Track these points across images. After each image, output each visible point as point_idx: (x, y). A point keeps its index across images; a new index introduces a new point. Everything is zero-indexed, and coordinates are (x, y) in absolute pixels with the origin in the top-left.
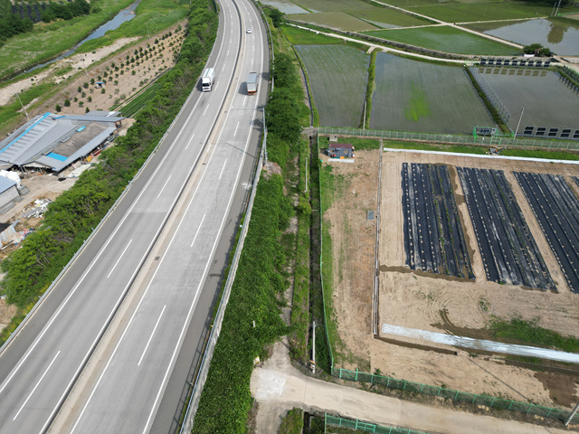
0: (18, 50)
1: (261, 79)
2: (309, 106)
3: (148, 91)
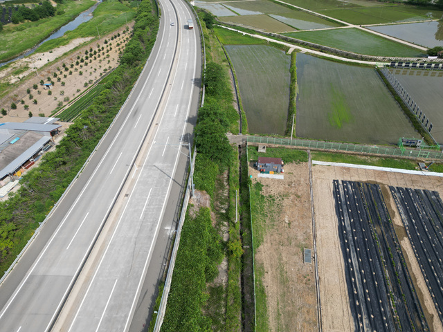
1: (193, 85)
2: (238, 110)
3: (91, 92)
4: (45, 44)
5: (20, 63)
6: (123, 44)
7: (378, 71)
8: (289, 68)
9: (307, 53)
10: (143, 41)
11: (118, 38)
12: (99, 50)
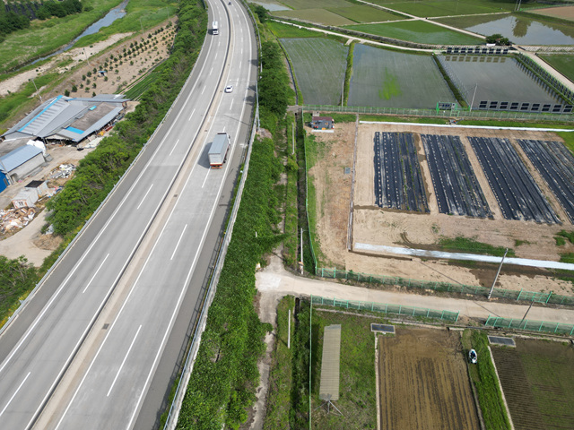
0: (19, 45)
2: (294, 89)
3: (147, 78)
6: (170, 38)
8: (346, 57)
11: (162, 32)
12: (145, 44)
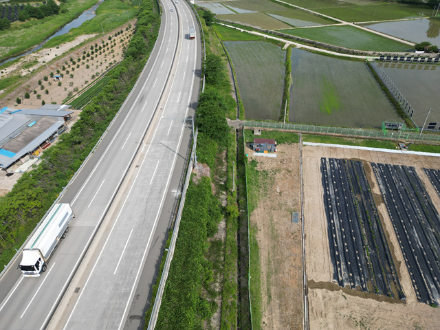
1: (194, 76)
2: (235, 99)
3: (98, 83)
4: (52, 41)
5: (29, 58)
6: (127, 40)
7: (368, 64)
8: (284, 62)
9: (301, 48)
10: (145, 37)
11: (121, 34)
12: (104, 46)
